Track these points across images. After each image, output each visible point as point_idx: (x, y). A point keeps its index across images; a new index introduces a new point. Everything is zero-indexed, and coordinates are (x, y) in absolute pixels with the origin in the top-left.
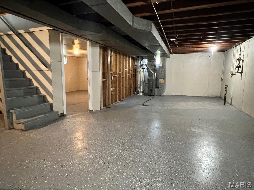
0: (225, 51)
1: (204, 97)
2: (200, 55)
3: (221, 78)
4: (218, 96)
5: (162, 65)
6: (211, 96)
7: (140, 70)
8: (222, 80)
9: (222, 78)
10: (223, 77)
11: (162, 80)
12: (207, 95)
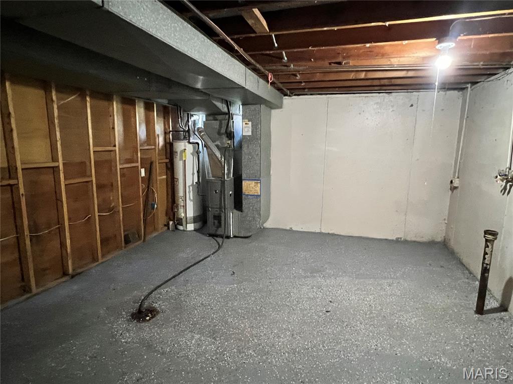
0: (469, 85)
1: (393, 240)
2: (379, 101)
3: (451, 182)
4: (439, 239)
5: (250, 134)
6: (414, 239)
7: (183, 148)
8: (453, 189)
9: (456, 183)
10: (458, 178)
11: (253, 183)
12: (401, 235)
